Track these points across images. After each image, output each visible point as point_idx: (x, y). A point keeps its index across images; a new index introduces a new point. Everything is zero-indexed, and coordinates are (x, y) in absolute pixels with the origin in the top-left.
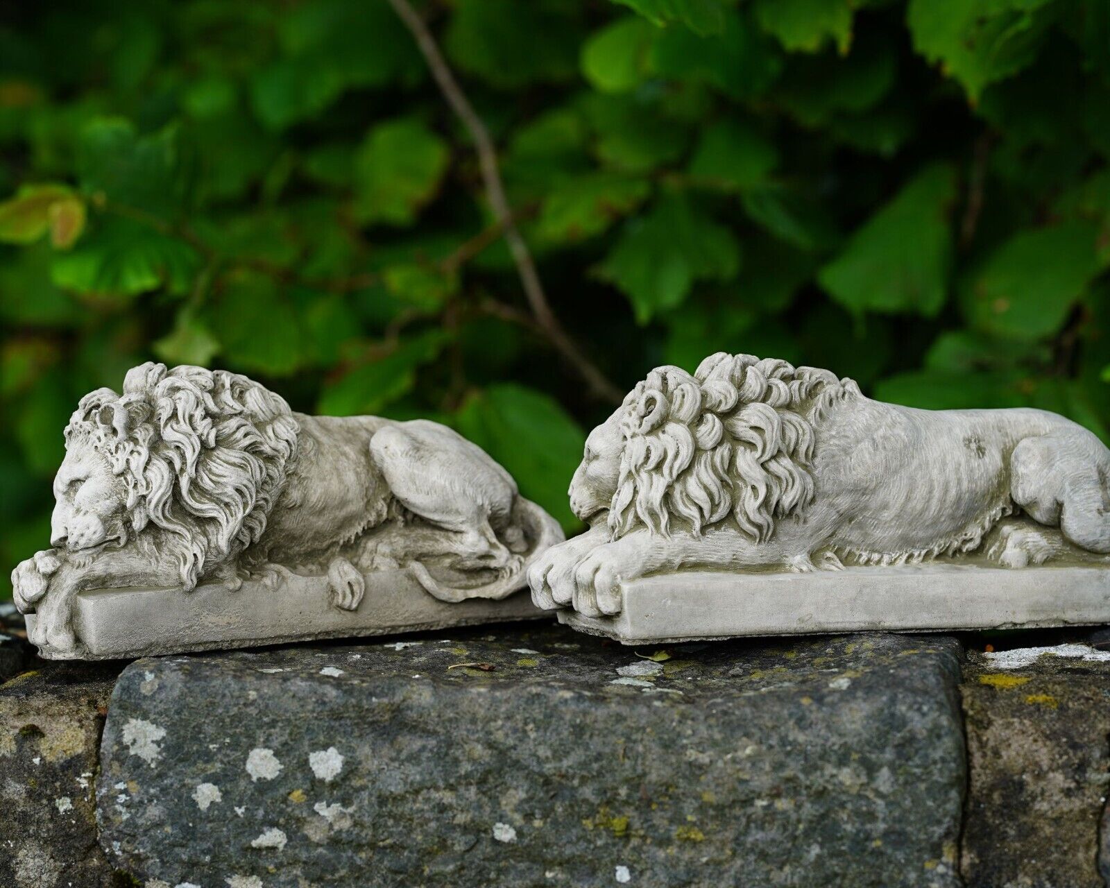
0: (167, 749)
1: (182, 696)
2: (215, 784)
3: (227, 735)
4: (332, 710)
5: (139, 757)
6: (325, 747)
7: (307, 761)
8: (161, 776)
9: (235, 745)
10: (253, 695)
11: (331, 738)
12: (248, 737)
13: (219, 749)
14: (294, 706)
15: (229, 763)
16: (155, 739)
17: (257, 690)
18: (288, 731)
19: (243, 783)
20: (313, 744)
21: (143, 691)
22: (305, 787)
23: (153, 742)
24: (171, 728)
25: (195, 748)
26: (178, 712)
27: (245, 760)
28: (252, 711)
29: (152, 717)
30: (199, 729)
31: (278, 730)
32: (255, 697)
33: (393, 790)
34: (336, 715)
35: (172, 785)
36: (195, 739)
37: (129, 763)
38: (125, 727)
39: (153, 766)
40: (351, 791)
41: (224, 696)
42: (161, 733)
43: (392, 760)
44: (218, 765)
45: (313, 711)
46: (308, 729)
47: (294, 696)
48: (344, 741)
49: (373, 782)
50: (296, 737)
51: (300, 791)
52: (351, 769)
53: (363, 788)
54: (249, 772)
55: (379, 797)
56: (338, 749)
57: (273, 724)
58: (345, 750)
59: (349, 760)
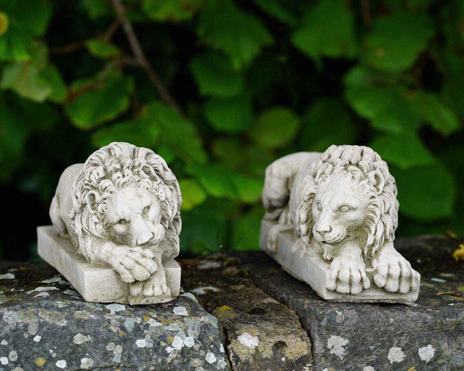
0: (349, 350)
1: (358, 323)
2: (372, 366)
3: (379, 341)
4: (430, 326)
5: (335, 355)
6: (426, 345)
7: (417, 352)
8: (345, 364)
9: (383, 346)
10: (392, 320)
11: (429, 340)
12: (390, 341)
13: (375, 349)
14: (412, 325)
15: (379, 355)
16: (343, 345)
17: (393, 318)
18: (409, 338)
19: (386, 365)
20: (421, 343)
21: (338, 321)
22: (416, 365)
23: (342, 346)
24: (352, 340)
25: (363, 349)
26: (355, 331)
27: (387, 354)
28: (392, 328)
29: (342, 334)
30: (365, 339)
31: (404, 337)
32: (393, 321)
33: (458, 364)
34: (431, 328)
35: (351, 368)
36: (363, 344)
37: (330, 358)
38: (329, 340)
39: (342, 359)
40: (437, 366)
41: (378, 321)
42: (347, 342)
43: (458, 349)
44: (375, 356)
45: (421, 327)
46: (418, 336)
47: (412, 320)
48: (435, 341)
49: (449, 361)
50: (412, 341)
51: (414, 367)
52: (438, 355)
53: (444, 364)
54: (389, 359)
55: (451, 368)
56: (432, 345)
57: (401, 335)
58: (436, 346)
59: (438, 350)
